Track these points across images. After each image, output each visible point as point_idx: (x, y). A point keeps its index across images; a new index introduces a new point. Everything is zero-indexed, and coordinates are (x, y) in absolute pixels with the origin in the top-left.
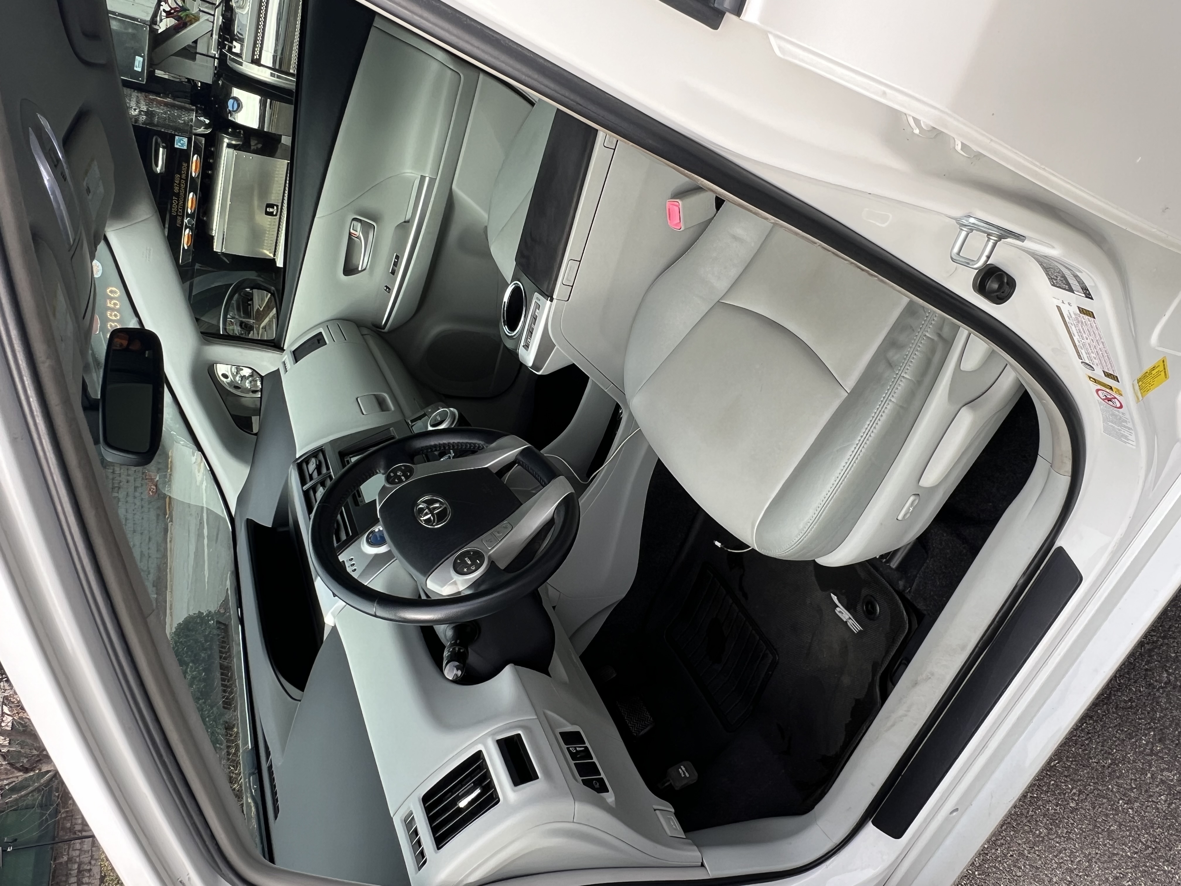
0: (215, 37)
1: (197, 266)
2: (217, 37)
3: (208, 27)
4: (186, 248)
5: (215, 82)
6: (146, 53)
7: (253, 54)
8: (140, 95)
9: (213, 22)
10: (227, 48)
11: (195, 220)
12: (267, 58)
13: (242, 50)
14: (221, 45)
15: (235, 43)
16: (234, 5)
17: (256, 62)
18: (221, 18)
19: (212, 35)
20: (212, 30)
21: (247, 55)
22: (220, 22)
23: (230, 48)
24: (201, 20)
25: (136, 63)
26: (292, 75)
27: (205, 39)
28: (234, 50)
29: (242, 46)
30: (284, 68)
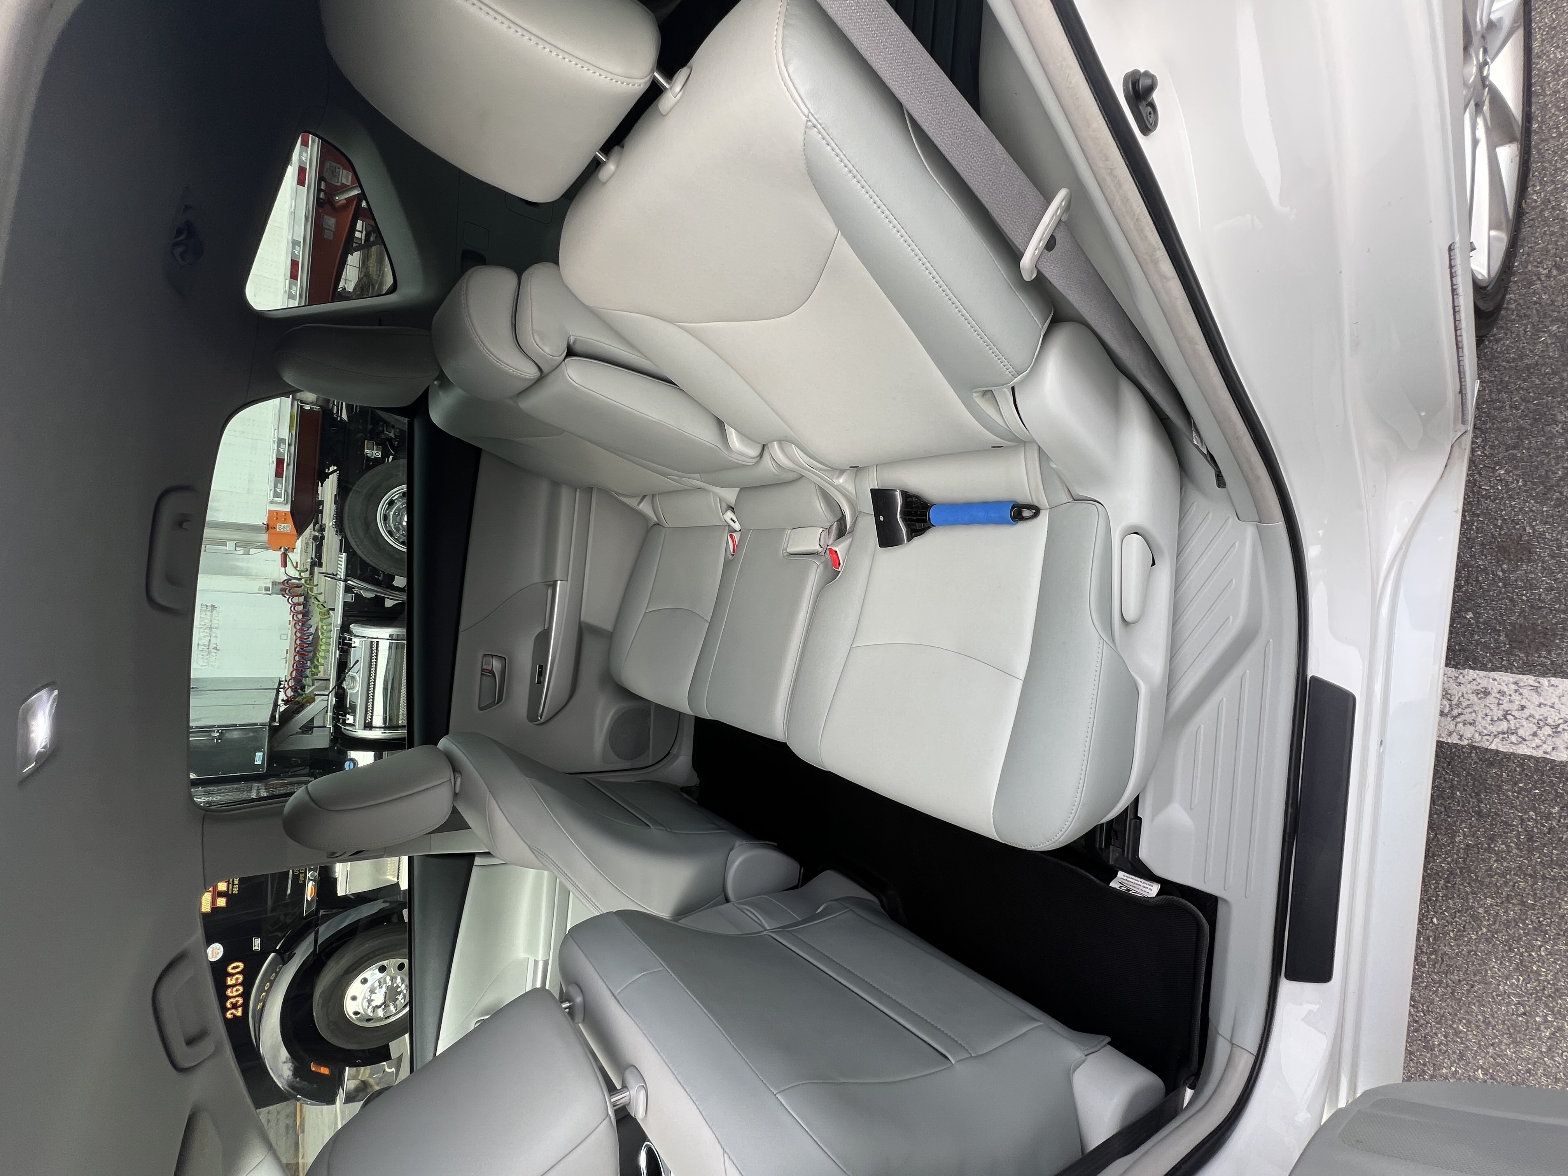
0: (330, 714)
1: (322, 912)
2: (331, 714)
3: (324, 704)
4: (309, 899)
5: (331, 747)
6: (266, 747)
7: (365, 720)
8: (259, 784)
9: (328, 700)
10: (341, 721)
11: (318, 871)
12: (378, 721)
13: (354, 720)
14: (335, 719)
15: (348, 716)
16: (345, 688)
17: (368, 726)
18: (334, 699)
19: (327, 712)
20: (327, 706)
21: (359, 723)
22: (334, 702)
23: (344, 721)
24: (316, 702)
25: (257, 758)
26: (403, 727)
27: (321, 716)
28: (347, 722)
29: (355, 716)
30: (394, 723)
